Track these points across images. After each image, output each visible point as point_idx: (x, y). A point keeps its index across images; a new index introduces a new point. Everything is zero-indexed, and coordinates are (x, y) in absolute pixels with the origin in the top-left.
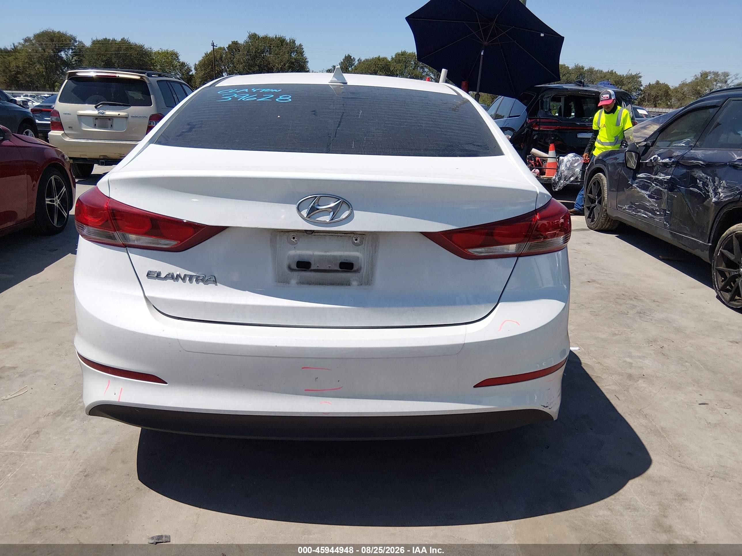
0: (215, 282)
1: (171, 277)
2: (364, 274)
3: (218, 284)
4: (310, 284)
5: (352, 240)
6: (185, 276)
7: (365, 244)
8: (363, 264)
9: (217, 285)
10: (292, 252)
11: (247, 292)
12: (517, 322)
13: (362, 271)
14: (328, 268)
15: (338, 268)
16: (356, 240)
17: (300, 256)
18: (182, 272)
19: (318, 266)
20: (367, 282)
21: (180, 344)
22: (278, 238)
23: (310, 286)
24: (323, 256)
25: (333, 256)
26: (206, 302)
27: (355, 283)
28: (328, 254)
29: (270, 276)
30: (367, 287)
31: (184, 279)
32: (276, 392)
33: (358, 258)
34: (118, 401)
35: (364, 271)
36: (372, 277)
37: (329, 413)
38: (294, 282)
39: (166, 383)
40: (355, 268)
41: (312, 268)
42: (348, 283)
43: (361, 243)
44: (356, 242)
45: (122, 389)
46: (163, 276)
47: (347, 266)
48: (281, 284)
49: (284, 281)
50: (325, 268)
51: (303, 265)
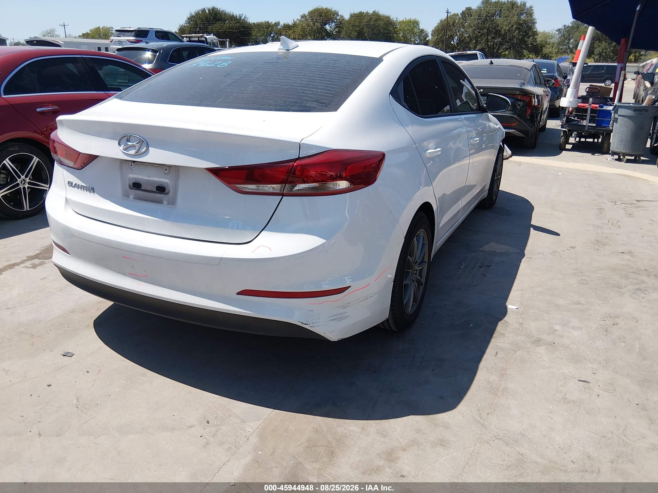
0: (94, 192)
1: (76, 186)
2: (171, 196)
4: (140, 200)
5: (164, 170)
6: (81, 186)
7: (171, 174)
8: (170, 189)
10: (131, 176)
11: (108, 201)
12: (270, 248)
13: (170, 194)
14: (151, 190)
15: (155, 190)
16: (166, 170)
17: (136, 178)
18: (81, 183)
19: (145, 188)
20: (173, 203)
22: (124, 164)
23: (140, 201)
24: (148, 180)
25: (154, 181)
27: (165, 202)
28: (151, 179)
29: (119, 192)
30: (172, 206)
31: (81, 188)
32: (115, 272)
33: (167, 184)
35: (171, 194)
36: (176, 199)
37: (141, 292)
38: (131, 197)
39: (70, 255)
40: (166, 192)
41: (143, 188)
42: (161, 202)
43: (169, 173)
44: (166, 172)
46: (73, 185)
47: (161, 189)
48: (125, 198)
49: (126, 195)
50: (149, 188)
51: (137, 186)
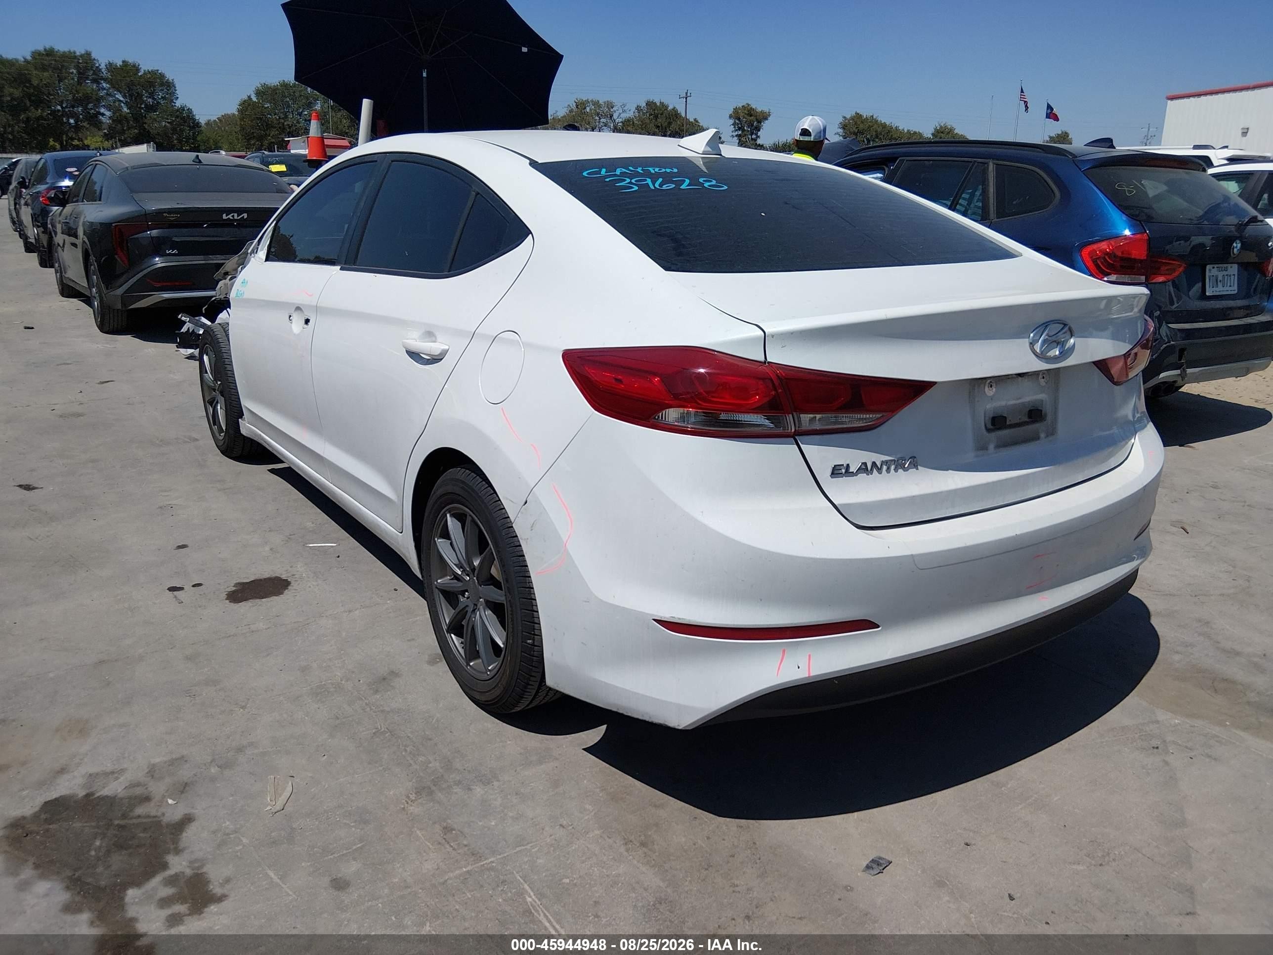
0: (915, 465)
1: (864, 469)
2: (1049, 422)
3: (919, 467)
4: (1005, 446)
5: (1040, 378)
6: (883, 463)
7: (1050, 382)
8: (1048, 409)
9: (917, 469)
10: (988, 406)
11: (950, 471)
14: (1018, 421)
15: (1026, 419)
16: (1043, 377)
17: (994, 410)
18: (879, 458)
19: (1012, 420)
20: (1052, 432)
21: (914, 561)
22: (977, 388)
23: (1006, 448)
24: (1015, 404)
25: (1024, 403)
26: (914, 496)
27: (1042, 435)
28: (1019, 401)
29: (970, 446)
30: (1052, 438)
31: (879, 470)
33: (1043, 401)
34: (807, 676)
35: (1049, 418)
36: (1056, 424)
37: (1047, 611)
38: (991, 447)
39: (878, 626)
40: (1042, 416)
41: (1008, 423)
42: (1035, 438)
44: (1042, 381)
45: (810, 656)
46: (853, 469)
47: (1035, 414)
48: (981, 453)
49: (982, 447)
50: (1016, 421)
51: (997, 422)
